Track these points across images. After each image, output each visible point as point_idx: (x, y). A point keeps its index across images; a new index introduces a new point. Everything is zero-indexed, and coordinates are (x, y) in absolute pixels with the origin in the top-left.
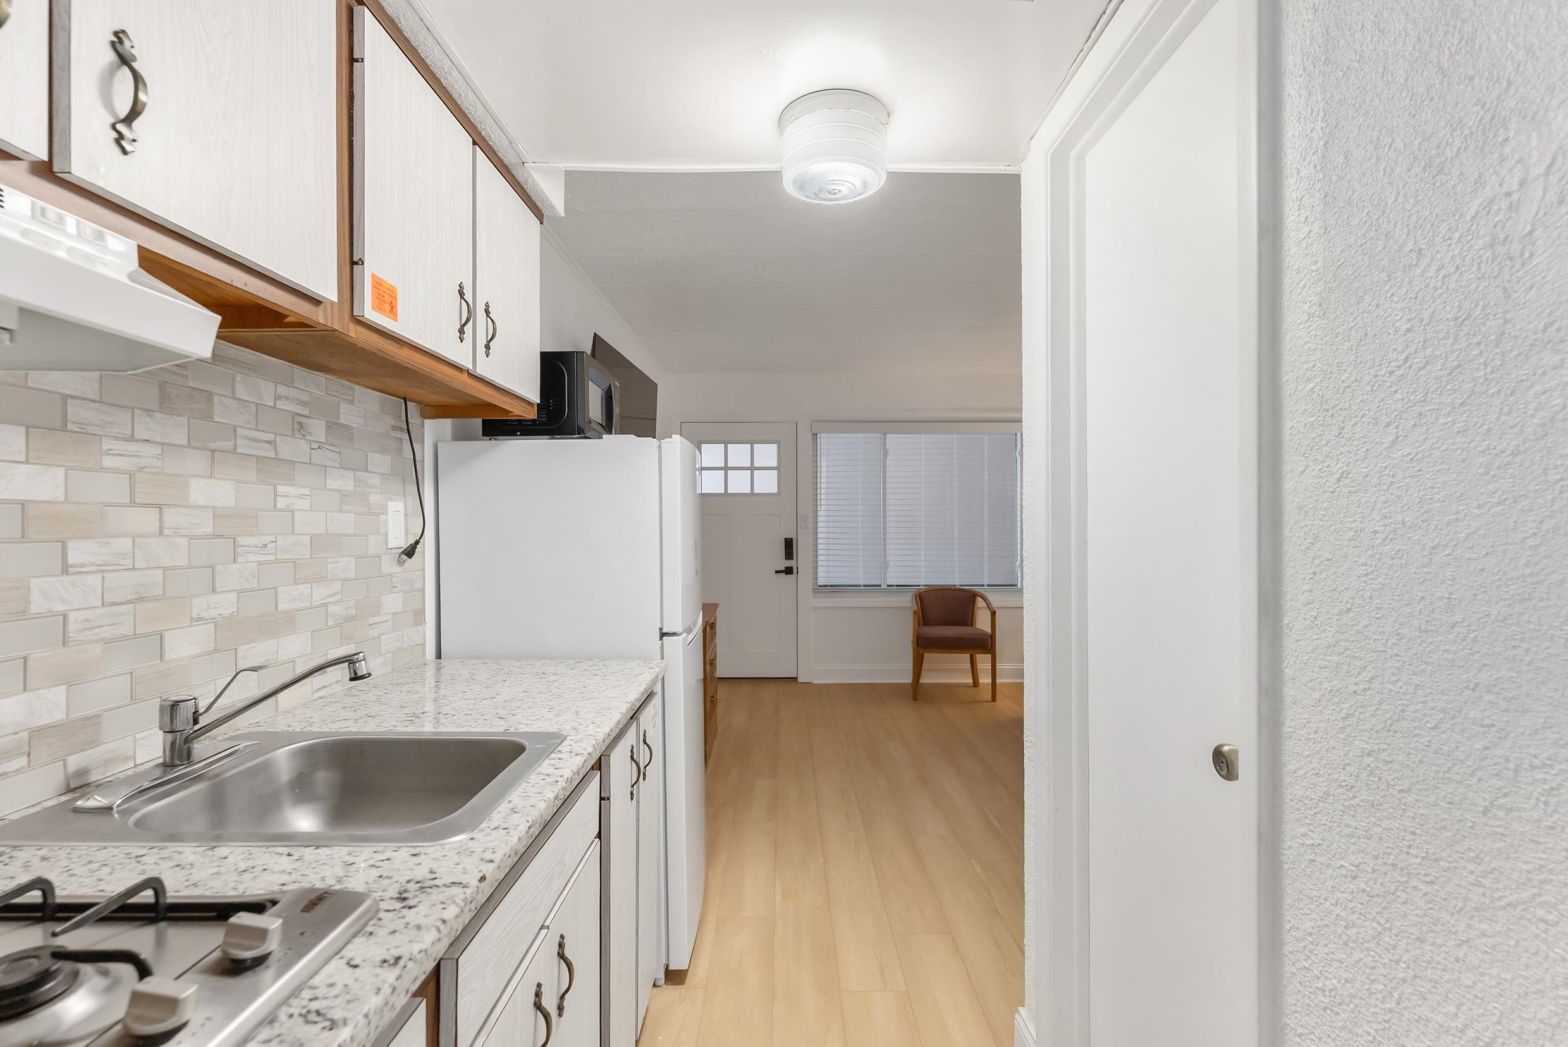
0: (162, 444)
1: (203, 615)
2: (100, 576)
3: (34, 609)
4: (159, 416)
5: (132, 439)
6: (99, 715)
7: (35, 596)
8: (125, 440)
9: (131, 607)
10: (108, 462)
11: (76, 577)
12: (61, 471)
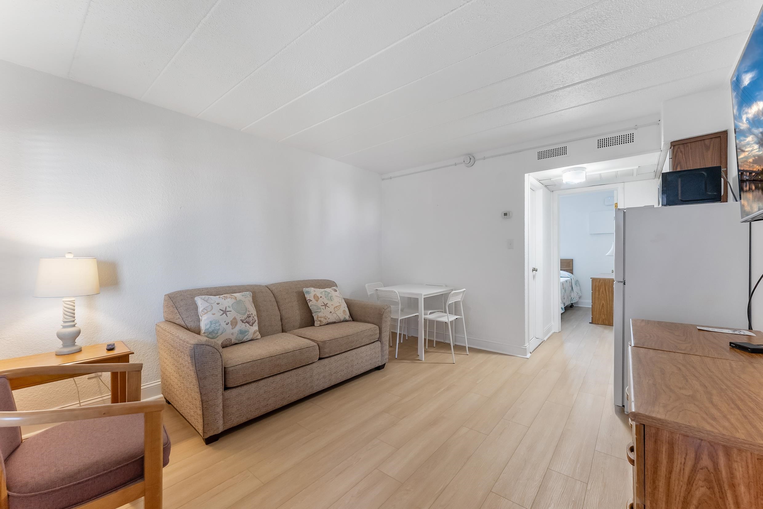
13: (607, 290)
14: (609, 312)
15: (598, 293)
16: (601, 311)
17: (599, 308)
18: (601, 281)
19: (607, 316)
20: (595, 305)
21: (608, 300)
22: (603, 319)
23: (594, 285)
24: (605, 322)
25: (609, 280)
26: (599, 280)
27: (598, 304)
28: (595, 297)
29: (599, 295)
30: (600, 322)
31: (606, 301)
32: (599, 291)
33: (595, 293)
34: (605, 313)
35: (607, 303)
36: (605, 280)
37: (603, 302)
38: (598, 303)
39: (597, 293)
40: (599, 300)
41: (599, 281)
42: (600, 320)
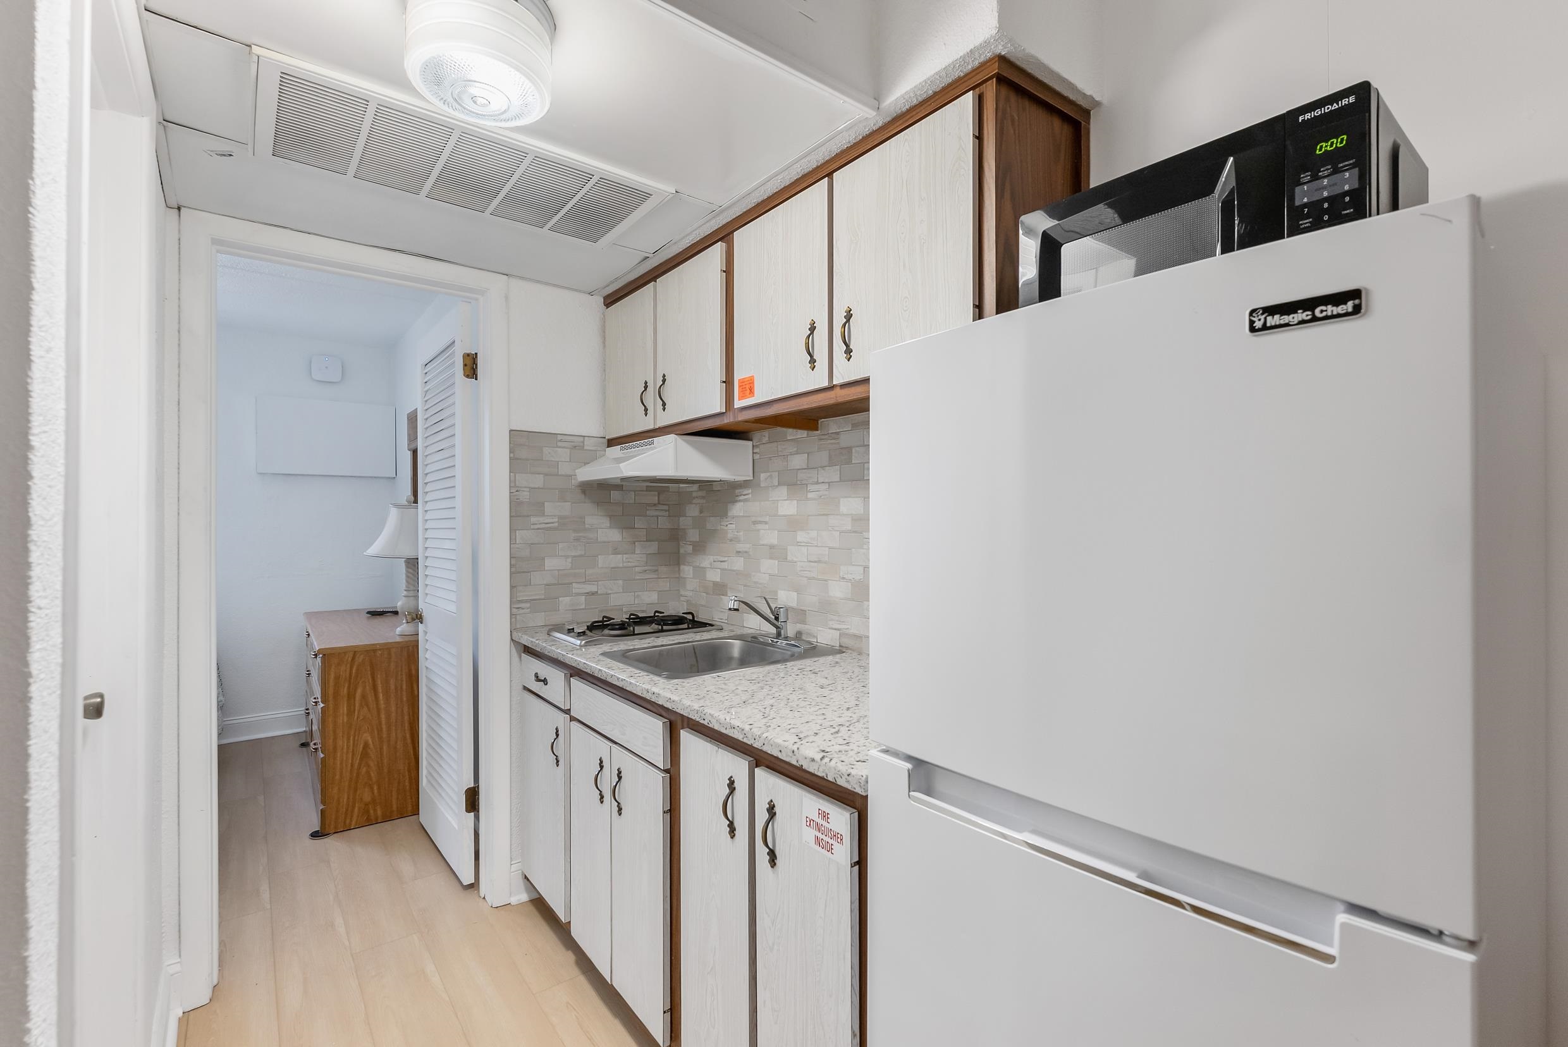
0: (829, 483)
1: (846, 576)
2: (806, 548)
3: (789, 558)
4: (827, 468)
5: (817, 483)
6: (806, 611)
7: (789, 554)
8: (816, 484)
9: (816, 564)
10: (810, 495)
11: (799, 547)
12: (796, 501)
13: (380, 689)
14: (386, 770)
15: (349, 706)
16: (358, 774)
17: (352, 765)
18: (360, 659)
19: (379, 788)
20: (335, 759)
21: (384, 727)
22: (366, 805)
23: (332, 676)
24: (372, 812)
25: (389, 650)
26: (351, 655)
27: (345, 751)
28: (335, 723)
29: (350, 713)
30: (354, 822)
31: (376, 732)
32: (351, 696)
33: (336, 708)
34: (374, 779)
35: (381, 738)
36: (375, 651)
37: (367, 737)
38: (348, 748)
39: (344, 709)
40: (352, 733)
41: (350, 659)
42: (356, 810)
